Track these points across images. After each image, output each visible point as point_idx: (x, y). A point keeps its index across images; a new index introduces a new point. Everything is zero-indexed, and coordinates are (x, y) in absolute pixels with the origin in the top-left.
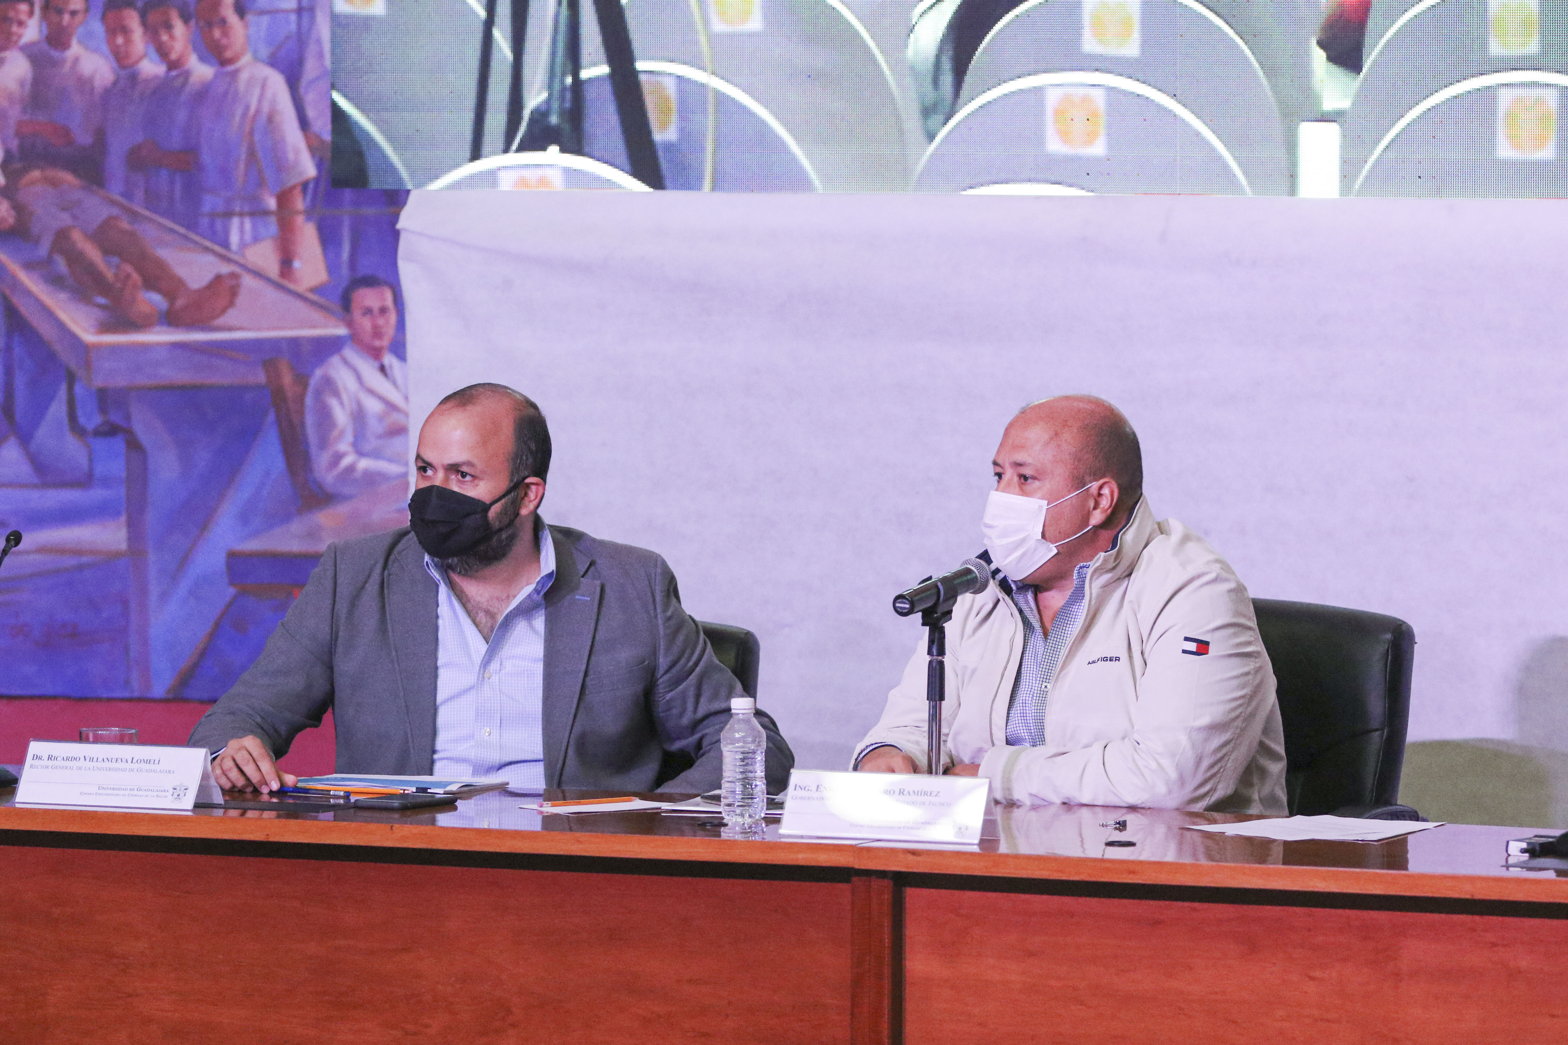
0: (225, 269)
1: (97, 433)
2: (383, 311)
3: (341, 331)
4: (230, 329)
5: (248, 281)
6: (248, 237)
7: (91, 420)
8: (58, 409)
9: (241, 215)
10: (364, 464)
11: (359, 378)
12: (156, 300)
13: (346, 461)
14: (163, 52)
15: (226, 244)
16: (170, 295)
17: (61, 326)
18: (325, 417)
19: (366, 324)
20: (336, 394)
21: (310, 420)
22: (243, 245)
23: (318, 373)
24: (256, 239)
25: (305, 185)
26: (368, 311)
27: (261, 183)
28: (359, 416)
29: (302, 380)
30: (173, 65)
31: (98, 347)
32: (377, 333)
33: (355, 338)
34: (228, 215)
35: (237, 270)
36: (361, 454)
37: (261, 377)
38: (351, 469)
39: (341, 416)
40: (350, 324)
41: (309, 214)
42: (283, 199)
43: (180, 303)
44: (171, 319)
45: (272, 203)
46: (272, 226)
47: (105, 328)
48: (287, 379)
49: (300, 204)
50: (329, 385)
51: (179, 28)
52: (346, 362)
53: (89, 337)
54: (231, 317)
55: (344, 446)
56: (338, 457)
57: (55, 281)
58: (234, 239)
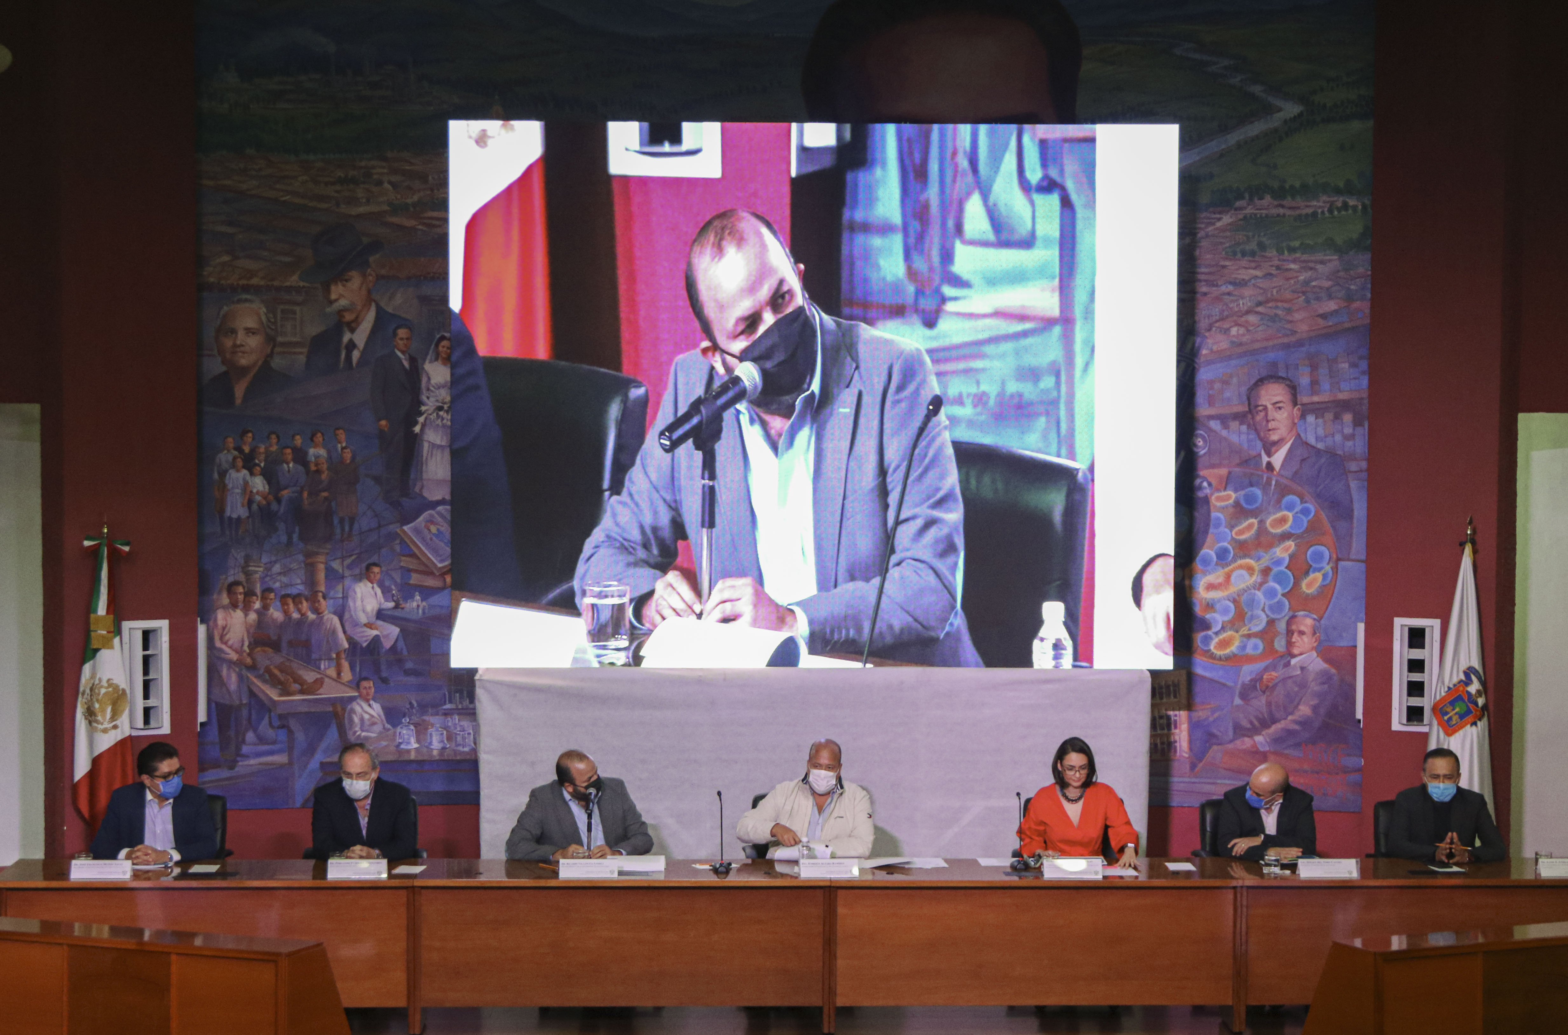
0: (319, 676)
1: (279, 727)
2: (370, 688)
3: (357, 694)
4: (320, 694)
5: (326, 680)
6: (327, 667)
7: (277, 723)
8: (266, 721)
9: (325, 660)
10: (364, 734)
11: (362, 708)
12: (297, 687)
13: (358, 733)
14: (299, 611)
15: (319, 668)
16: (301, 685)
17: (267, 695)
18: (351, 721)
19: (364, 692)
20: (355, 713)
21: (346, 721)
22: (325, 669)
23: (349, 707)
24: (329, 667)
25: (345, 651)
26: (365, 688)
27: (331, 650)
28: (362, 720)
29: (344, 710)
30: (302, 615)
31: (278, 701)
32: (368, 694)
33: (360, 696)
34: (320, 659)
35: (322, 676)
36: (363, 731)
37: (331, 709)
38: (359, 736)
39: (356, 719)
40: (359, 692)
41: (346, 659)
42: (338, 654)
43: (305, 687)
44: (302, 692)
45: (334, 656)
46: (334, 663)
47: (281, 695)
48: (339, 709)
49: (343, 656)
50: (353, 711)
51: (305, 604)
52: (358, 704)
53: (276, 698)
54: (321, 691)
55: (357, 729)
56: (355, 732)
57: (265, 681)
58: (322, 667)
